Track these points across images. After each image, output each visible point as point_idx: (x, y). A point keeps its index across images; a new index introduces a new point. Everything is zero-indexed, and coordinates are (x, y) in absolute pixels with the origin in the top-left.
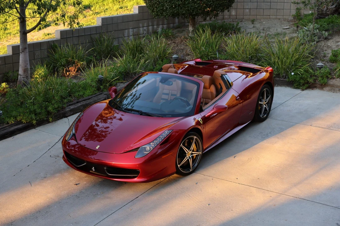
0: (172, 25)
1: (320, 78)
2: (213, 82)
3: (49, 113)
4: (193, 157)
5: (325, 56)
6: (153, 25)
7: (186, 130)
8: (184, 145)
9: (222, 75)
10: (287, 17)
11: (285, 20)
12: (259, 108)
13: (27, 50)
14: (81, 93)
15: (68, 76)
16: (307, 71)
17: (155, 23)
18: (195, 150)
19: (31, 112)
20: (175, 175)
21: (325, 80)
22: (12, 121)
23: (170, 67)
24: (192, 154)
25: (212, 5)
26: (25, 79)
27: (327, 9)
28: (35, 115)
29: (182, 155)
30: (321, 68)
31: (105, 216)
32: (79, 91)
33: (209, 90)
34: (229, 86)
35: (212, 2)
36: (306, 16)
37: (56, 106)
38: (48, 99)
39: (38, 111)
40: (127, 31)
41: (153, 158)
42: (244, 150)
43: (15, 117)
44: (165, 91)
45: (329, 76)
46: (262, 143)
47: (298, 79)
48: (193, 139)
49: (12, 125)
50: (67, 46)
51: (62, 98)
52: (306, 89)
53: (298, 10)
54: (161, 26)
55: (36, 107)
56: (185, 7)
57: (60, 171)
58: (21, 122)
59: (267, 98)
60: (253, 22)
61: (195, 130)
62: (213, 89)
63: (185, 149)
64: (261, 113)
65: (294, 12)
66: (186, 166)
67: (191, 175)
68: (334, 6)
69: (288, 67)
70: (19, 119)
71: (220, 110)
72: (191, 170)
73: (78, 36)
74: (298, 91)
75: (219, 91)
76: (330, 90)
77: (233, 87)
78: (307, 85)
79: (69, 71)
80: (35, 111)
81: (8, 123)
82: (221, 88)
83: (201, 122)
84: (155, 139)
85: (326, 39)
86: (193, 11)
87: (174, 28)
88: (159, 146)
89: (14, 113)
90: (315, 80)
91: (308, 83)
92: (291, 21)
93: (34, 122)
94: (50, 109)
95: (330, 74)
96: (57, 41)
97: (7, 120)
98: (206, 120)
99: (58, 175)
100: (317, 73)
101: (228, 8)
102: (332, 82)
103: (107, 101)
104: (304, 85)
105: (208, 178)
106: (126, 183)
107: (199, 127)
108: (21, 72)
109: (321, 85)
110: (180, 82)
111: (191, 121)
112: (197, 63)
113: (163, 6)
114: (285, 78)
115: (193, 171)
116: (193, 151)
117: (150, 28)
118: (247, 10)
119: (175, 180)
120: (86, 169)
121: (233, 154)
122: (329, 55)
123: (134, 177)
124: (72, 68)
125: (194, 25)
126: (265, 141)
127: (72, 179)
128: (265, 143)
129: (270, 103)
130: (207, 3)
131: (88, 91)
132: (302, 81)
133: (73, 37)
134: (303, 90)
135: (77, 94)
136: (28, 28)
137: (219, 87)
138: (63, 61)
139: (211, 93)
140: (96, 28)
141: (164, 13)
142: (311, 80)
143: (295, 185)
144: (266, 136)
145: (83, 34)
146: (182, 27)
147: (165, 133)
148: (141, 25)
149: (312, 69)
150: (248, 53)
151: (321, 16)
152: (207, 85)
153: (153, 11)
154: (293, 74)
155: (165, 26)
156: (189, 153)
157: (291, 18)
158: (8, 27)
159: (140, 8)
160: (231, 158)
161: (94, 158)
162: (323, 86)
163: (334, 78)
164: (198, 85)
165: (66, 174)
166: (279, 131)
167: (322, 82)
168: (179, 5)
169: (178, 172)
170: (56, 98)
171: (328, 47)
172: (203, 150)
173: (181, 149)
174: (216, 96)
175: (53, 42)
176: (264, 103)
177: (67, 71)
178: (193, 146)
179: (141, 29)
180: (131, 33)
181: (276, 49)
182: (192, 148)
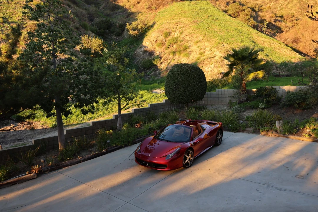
0: (178, 107)
1: (242, 128)
2: (197, 128)
3: (129, 142)
4: (190, 160)
5: (243, 119)
6: (171, 107)
7: (186, 148)
8: (186, 154)
9: (201, 125)
10: (226, 103)
11: (225, 105)
12: (217, 139)
13: (121, 116)
14: (142, 134)
15: (137, 127)
16: (236, 125)
17: (172, 107)
18: (191, 157)
19: (122, 141)
20: (182, 168)
21: (244, 128)
22: (114, 145)
23: (179, 122)
24: (189, 158)
25: (195, 99)
26: (120, 128)
27: (243, 99)
28: (124, 142)
29: (185, 159)
30: (242, 123)
31: (153, 185)
32: (141, 133)
33: (195, 132)
34: (204, 130)
36: (234, 103)
37: (132, 139)
38: (129, 136)
39: (125, 141)
40: (160, 109)
41: (173, 160)
42: (211, 157)
43: (115, 144)
44: (177, 132)
45: (246, 127)
46: (219, 154)
47: (232, 128)
48: (190, 152)
49: (114, 147)
50: (137, 115)
51: (134, 136)
52: (236, 132)
53: (230, 100)
54: (174, 108)
55: (124, 139)
56: (184, 99)
57: (133, 166)
58: (117, 146)
59: (220, 135)
60: (212, 105)
61: (191, 148)
62: (197, 131)
63: (187, 156)
64: (218, 142)
65: (228, 101)
66: (187, 164)
67: (189, 168)
68: (245, 98)
69: (228, 123)
70: (117, 144)
71: (201, 140)
72: (189, 166)
73: (141, 112)
74: (233, 133)
75: (200, 132)
76: (247, 133)
77: (206, 130)
78: (236, 131)
79: (137, 125)
80: (123, 141)
81: (112, 146)
82: (201, 131)
83: (193, 145)
84: (174, 152)
85: (243, 112)
86: (187, 101)
87: (179, 108)
88: (176, 155)
89: (115, 142)
90: (240, 128)
91: (237, 129)
92: (228, 105)
93: (123, 145)
94: (130, 140)
95: (246, 126)
96: (132, 113)
97: (112, 144)
98: (195, 144)
99: (132, 167)
100: (240, 125)
101: (201, 100)
102: (247, 129)
103: (153, 136)
104: (235, 130)
105: (197, 169)
106: (161, 171)
107: (192, 147)
108: (118, 125)
109: (243, 130)
110: (183, 128)
111: (188, 144)
112: (190, 121)
113: (175, 99)
114: (227, 128)
115: (190, 166)
116: (190, 157)
117: (170, 108)
118: (209, 101)
119: (183, 170)
120: (144, 165)
121: (207, 159)
122: (245, 118)
123: (165, 168)
124: (138, 124)
125: (187, 107)
126: (220, 154)
127: (138, 169)
128: (221, 155)
129: (221, 138)
131: (145, 133)
132: (234, 129)
133: (139, 112)
134: (235, 133)
135: (140, 134)
136: (121, 108)
137: (200, 130)
138: (135, 121)
139: (197, 133)
140: (148, 108)
141: (176, 102)
142: (238, 128)
143: (235, 172)
144: (220, 152)
145: (143, 111)
146: (183, 108)
147: (178, 149)
148: (166, 107)
149: (238, 124)
150: (211, 117)
151: (240, 102)
152: (195, 129)
153: (171, 101)
154: (230, 126)
155: (176, 108)
156: (188, 158)
157: (227, 104)
158: (113, 109)
159: (166, 100)
160: (206, 161)
161: (148, 160)
162: (243, 131)
163: (248, 128)
164: (191, 129)
165: (136, 167)
166: (226, 149)
167: (243, 129)
168: (181, 99)
169: (184, 166)
170: (132, 136)
171: (244, 115)
172: (194, 157)
173: (185, 156)
174: (199, 134)
175: (131, 114)
176: (219, 137)
177: (136, 125)
178: (190, 155)
179: (166, 109)
180: (162, 110)
181: (222, 116)
182: (189, 156)
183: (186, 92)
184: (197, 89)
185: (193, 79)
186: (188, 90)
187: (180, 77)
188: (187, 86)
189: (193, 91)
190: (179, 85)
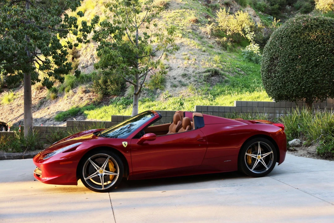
4: (105, 175)
9: (195, 116)
12: (251, 161)
18: (111, 170)
24: (105, 172)
25: (312, 88)
29: (92, 169)
35: (311, 85)
56: (286, 89)
63: (94, 165)
67: (101, 193)
83: (125, 146)
105: (107, 198)
115: (108, 191)
130: (306, 85)
133: (207, 111)
145: (218, 111)
148: (277, 111)
173: (89, 164)
176: (257, 156)
178: (106, 165)
179: (278, 115)
182: (104, 166)
183: (288, 72)
184: (316, 66)
185: (308, 43)
186: (293, 69)
187: (281, 42)
188: (293, 60)
189: (307, 71)
190: (277, 58)
